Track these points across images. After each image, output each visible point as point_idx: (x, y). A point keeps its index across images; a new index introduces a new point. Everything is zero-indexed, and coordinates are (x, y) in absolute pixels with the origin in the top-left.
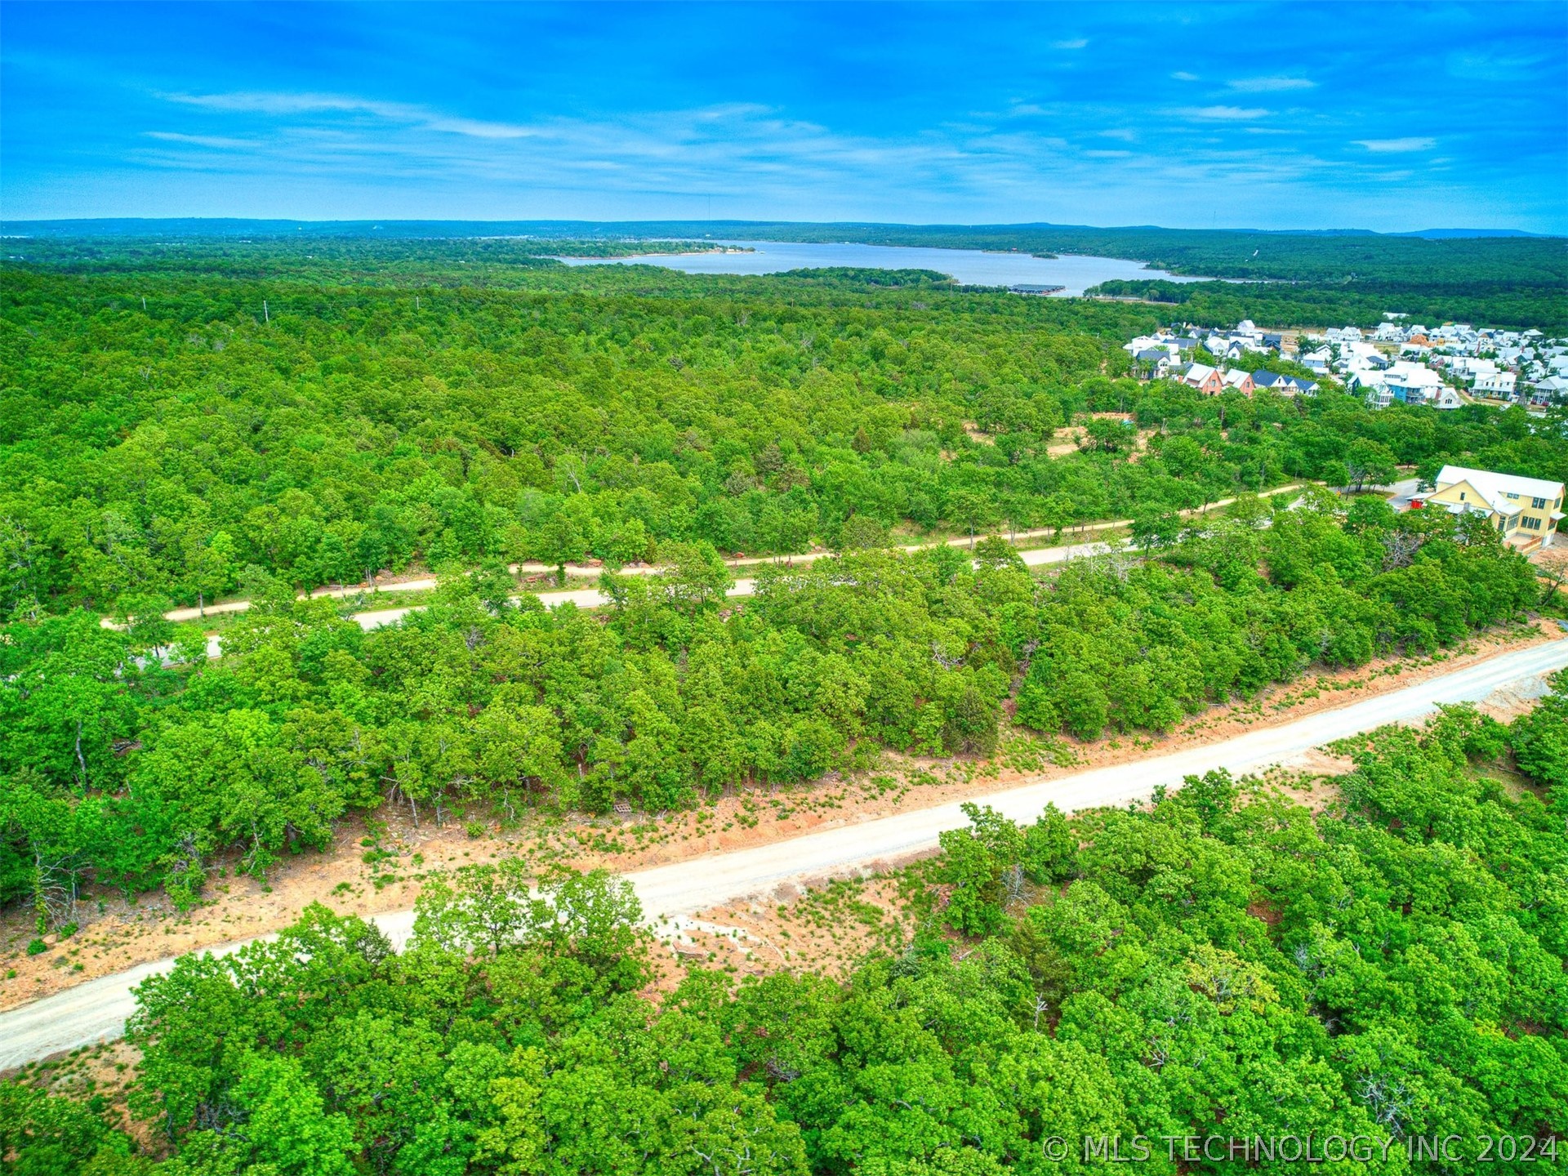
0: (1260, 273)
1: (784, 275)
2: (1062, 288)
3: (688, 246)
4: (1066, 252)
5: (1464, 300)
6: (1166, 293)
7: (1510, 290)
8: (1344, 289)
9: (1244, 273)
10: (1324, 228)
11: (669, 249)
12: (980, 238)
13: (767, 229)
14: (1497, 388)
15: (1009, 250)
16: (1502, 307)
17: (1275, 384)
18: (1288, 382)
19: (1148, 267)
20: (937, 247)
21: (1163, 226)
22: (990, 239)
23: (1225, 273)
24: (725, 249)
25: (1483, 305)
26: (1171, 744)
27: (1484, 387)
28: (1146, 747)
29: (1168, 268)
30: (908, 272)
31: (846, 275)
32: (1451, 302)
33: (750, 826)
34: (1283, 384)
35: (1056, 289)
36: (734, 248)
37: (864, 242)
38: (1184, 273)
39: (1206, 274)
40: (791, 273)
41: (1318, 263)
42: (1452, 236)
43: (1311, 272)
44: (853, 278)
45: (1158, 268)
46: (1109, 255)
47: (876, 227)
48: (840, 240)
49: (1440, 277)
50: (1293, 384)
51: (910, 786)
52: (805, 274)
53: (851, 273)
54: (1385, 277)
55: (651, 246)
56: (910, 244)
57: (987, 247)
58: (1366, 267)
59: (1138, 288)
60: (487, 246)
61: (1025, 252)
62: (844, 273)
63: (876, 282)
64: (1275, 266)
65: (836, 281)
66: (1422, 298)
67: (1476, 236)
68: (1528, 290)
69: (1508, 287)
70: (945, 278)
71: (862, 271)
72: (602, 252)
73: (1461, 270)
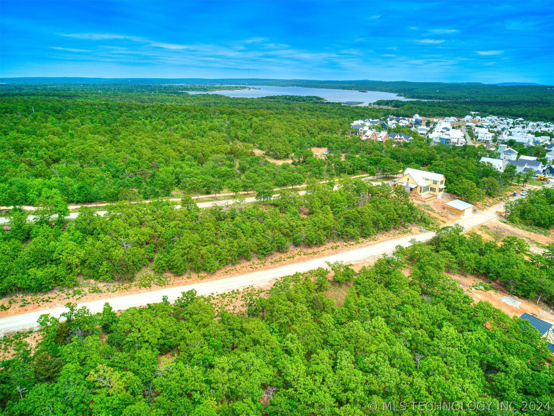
0: (436, 98)
1: (264, 98)
2: (363, 103)
3: (237, 87)
4: (371, 90)
5: (502, 107)
6: (397, 104)
7: (519, 104)
8: (461, 103)
9: (430, 98)
10: (465, 82)
11: (230, 89)
12: (342, 85)
13: (268, 82)
14: (485, 139)
15: (351, 89)
16: (514, 110)
17: (396, 137)
18: (401, 136)
19: (398, 95)
20: (326, 88)
21: (408, 81)
22: (345, 85)
23: (423, 98)
24: (250, 88)
25: (508, 109)
26: (215, 277)
27: (481, 139)
28: (203, 278)
29: (405, 96)
30: (309, 97)
31: (286, 98)
32: (497, 108)
33: (5, 310)
34: (399, 137)
35: (361, 103)
36: (253, 88)
37: (301, 86)
38: (409, 98)
39: (417, 98)
40: (267, 97)
41: (457, 94)
42: (508, 85)
43: (454, 98)
44: (288, 99)
45: (401, 96)
46: (386, 91)
47: (307, 81)
48: (293, 85)
49: (499, 99)
50: (402, 137)
51: (88, 294)
52: (271, 98)
53: (288, 97)
54: (479, 99)
55: (224, 87)
56: (317, 87)
57: (344, 88)
58: (474, 95)
59: (387, 103)
60: (165, 88)
61: (357, 90)
62: (285, 97)
63: (297, 100)
64: (443, 95)
65: (281, 100)
66: (487, 107)
67: (516, 85)
68: (526, 104)
69: (519, 103)
70: (322, 99)
71: (292, 96)
72: (205, 90)
73: (507, 97)
